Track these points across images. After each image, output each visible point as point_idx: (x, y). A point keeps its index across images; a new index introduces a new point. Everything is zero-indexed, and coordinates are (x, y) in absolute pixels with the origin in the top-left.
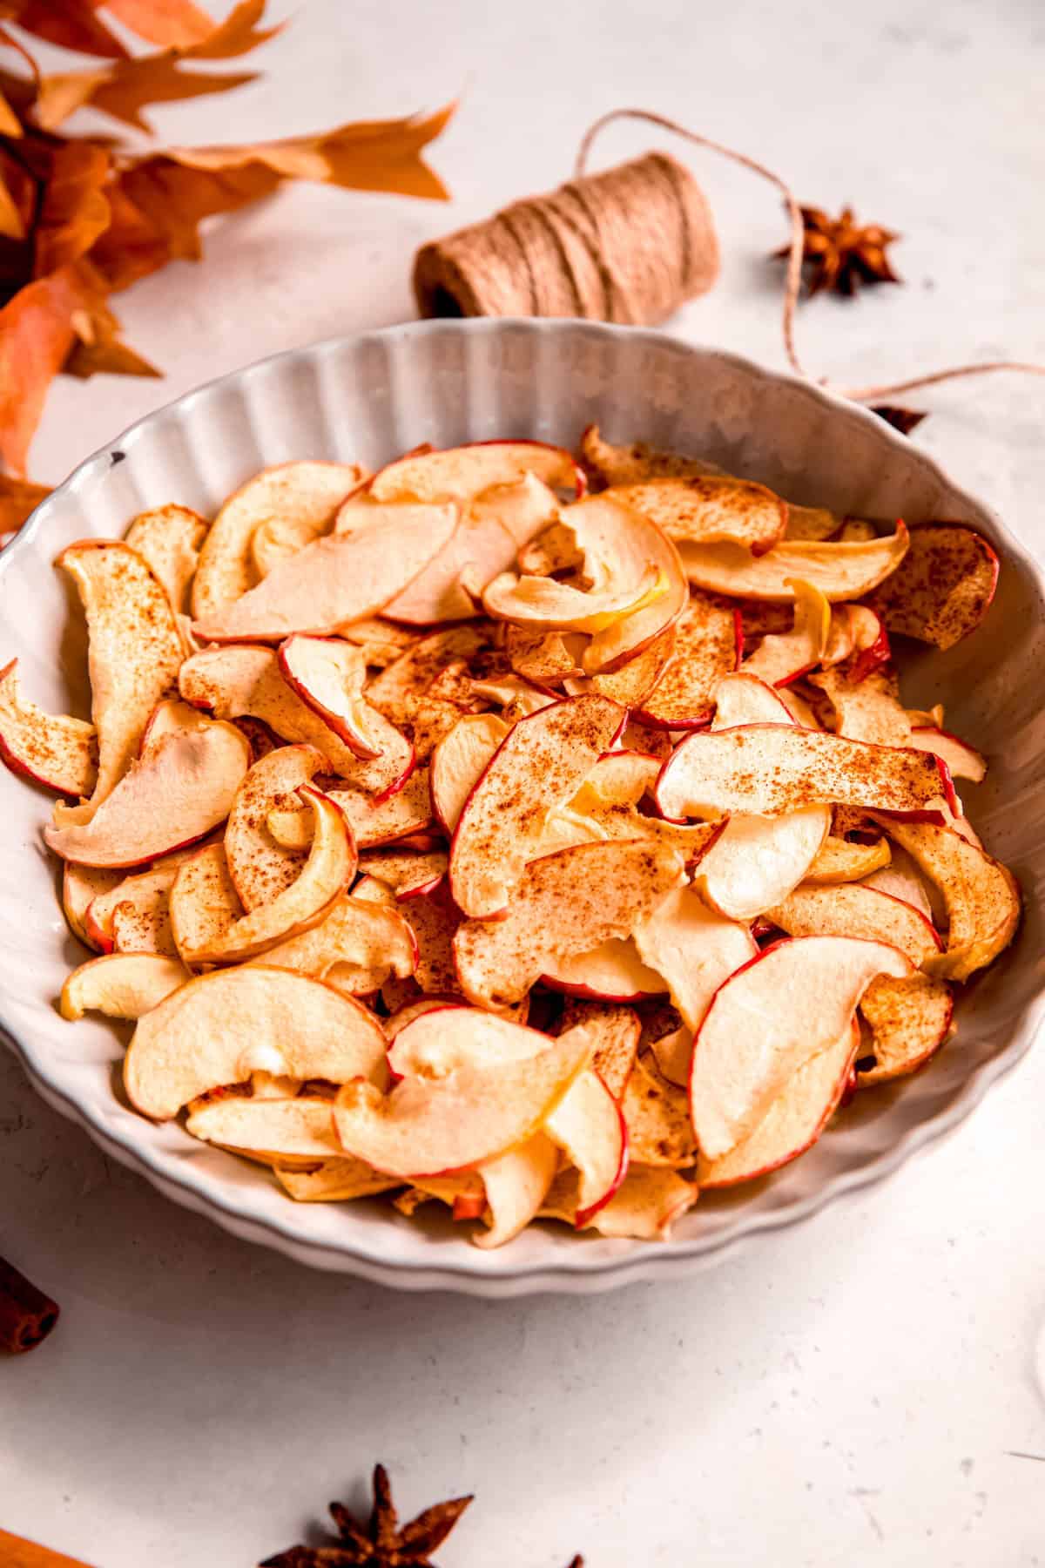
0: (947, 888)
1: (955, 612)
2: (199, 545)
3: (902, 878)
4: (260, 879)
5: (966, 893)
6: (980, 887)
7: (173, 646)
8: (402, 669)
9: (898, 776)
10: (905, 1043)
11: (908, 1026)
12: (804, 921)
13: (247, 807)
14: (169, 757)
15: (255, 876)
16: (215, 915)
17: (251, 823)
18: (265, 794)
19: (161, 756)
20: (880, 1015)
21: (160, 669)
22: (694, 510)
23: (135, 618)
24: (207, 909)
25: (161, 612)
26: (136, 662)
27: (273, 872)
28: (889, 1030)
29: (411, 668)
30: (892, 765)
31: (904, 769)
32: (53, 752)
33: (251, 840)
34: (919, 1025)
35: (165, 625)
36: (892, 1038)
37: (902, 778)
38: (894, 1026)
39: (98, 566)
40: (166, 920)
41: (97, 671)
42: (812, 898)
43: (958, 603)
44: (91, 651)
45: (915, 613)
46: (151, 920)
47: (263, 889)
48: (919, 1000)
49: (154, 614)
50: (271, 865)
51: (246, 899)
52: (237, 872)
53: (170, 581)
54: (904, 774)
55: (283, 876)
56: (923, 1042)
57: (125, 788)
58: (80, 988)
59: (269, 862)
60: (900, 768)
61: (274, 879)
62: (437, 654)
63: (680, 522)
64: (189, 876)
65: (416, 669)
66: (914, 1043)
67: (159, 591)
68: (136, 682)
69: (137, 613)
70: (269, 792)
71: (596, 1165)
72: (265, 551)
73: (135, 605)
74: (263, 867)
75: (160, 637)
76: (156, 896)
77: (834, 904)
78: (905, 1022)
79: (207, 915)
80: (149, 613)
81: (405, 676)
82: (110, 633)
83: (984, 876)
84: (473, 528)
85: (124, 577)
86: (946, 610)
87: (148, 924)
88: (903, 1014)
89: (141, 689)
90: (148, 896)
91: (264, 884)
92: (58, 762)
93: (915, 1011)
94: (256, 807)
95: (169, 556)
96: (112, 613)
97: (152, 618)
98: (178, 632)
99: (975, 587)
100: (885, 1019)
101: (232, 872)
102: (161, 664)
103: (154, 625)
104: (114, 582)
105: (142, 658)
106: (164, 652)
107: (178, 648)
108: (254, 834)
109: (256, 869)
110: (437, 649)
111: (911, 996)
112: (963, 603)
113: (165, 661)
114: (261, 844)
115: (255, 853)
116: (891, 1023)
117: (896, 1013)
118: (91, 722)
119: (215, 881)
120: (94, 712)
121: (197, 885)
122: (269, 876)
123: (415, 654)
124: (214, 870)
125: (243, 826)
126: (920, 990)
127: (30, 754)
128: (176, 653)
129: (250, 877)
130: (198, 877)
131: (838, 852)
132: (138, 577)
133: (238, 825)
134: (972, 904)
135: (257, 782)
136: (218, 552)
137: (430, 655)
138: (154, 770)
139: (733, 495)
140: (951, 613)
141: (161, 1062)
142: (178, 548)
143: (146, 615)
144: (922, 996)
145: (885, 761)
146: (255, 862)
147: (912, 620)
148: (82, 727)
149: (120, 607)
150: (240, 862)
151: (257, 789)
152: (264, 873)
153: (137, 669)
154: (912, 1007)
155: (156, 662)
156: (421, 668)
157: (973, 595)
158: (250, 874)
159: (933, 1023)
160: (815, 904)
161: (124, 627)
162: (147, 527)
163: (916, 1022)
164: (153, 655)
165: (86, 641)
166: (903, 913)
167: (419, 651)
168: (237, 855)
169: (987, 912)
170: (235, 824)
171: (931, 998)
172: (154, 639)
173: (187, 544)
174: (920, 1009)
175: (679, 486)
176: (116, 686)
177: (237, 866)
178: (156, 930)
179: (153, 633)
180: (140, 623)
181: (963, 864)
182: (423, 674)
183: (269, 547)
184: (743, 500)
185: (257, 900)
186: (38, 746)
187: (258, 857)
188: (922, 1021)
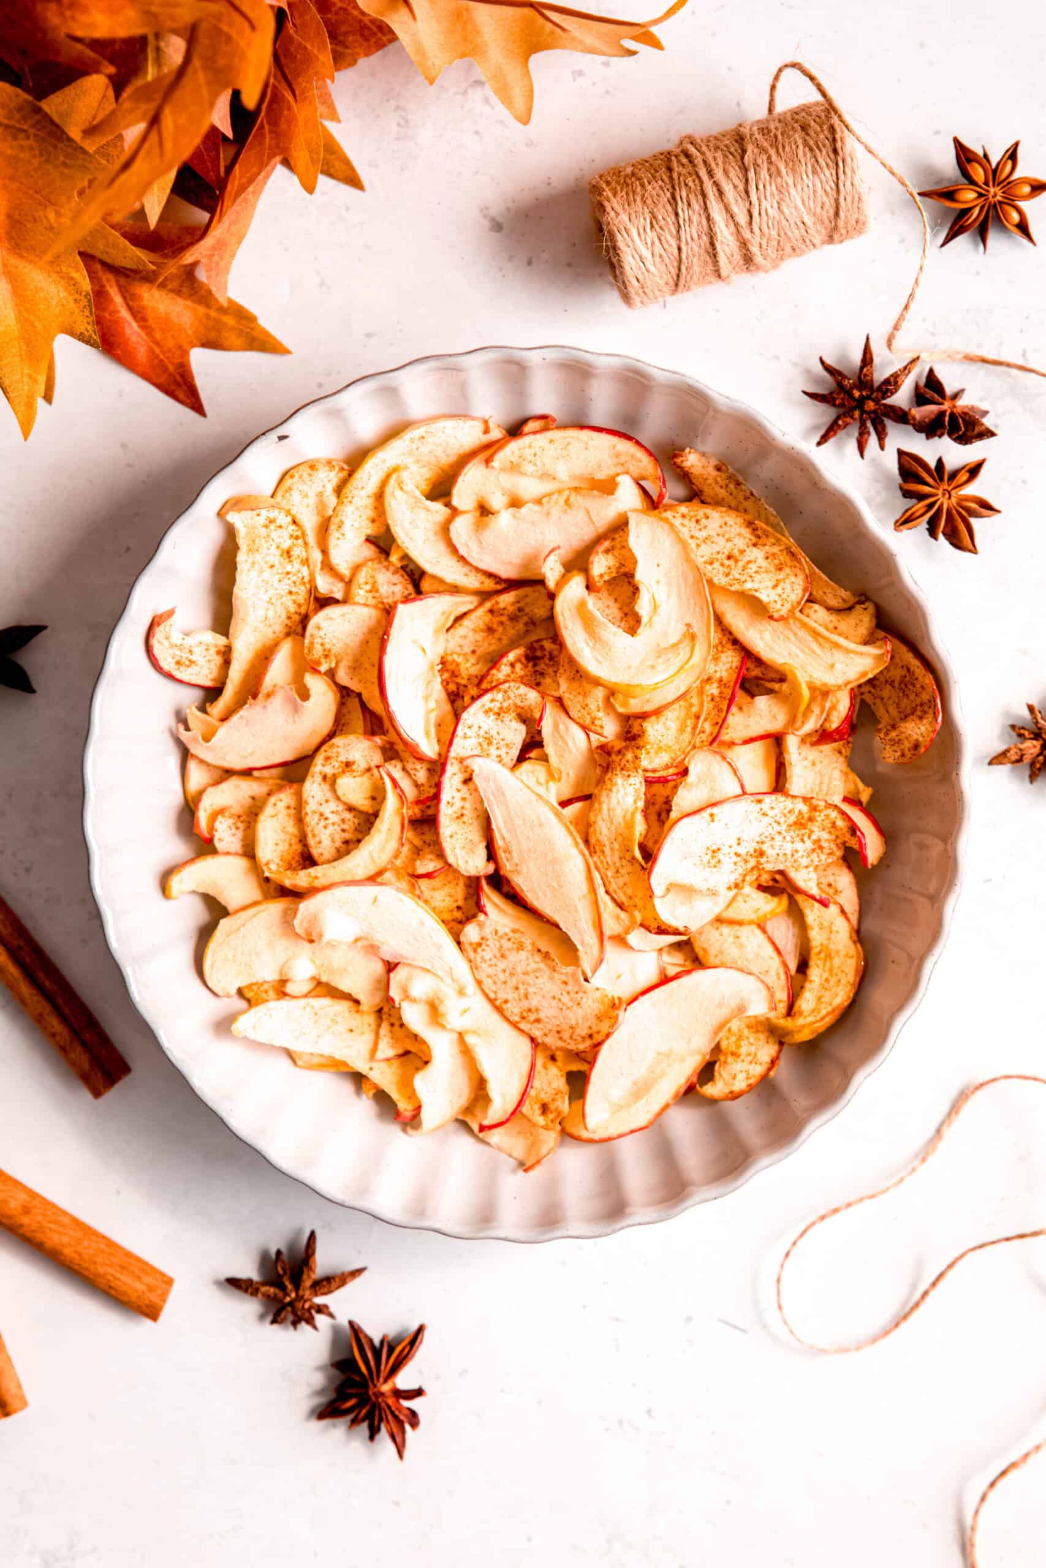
0: (814, 951)
1: (900, 740)
2: (339, 490)
3: (790, 922)
4: (323, 823)
5: (825, 961)
6: (837, 962)
7: (303, 578)
8: (480, 618)
9: (827, 830)
10: (735, 1075)
11: (743, 1061)
12: (705, 946)
13: (324, 766)
14: (277, 702)
15: (320, 820)
16: (288, 837)
17: (325, 778)
18: (340, 759)
19: (271, 700)
20: (729, 1043)
21: (289, 597)
22: (742, 552)
23: (275, 557)
24: (283, 831)
25: (298, 551)
26: (271, 593)
27: (333, 818)
28: (730, 1059)
29: (488, 618)
30: (824, 823)
31: (832, 827)
32: (194, 662)
33: (322, 790)
34: (751, 1063)
35: (299, 561)
36: (729, 1067)
37: (830, 832)
38: (734, 1057)
39: (252, 518)
40: (253, 823)
41: (238, 602)
42: (717, 929)
43: (904, 735)
44: (235, 590)
45: (882, 699)
46: (242, 822)
47: (324, 831)
48: (759, 1040)
49: (292, 553)
50: (333, 812)
51: (310, 835)
52: (307, 814)
53: (310, 522)
54: (832, 830)
55: (340, 822)
56: (748, 1078)
57: (242, 717)
58: (181, 882)
59: (332, 809)
60: (830, 825)
61: (333, 824)
62: (511, 609)
63: (727, 562)
64: (275, 805)
65: (491, 620)
66: (741, 1077)
67: (299, 533)
68: (267, 609)
69: (278, 553)
70: (343, 758)
71: (504, 1096)
72: (393, 494)
73: (278, 547)
74: (327, 814)
75: (294, 570)
76: (250, 800)
77: (731, 939)
78: (743, 1057)
79: (282, 836)
80: (288, 552)
81: (481, 625)
82: (254, 574)
83: (843, 953)
84: (565, 512)
85: (272, 527)
86: (893, 734)
87: (239, 824)
88: (743, 1050)
89: (271, 613)
90: (244, 798)
91: (325, 827)
92: (198, 668)
93: (753, 1049)
94: (331, 766)
95: (312, 500)
96: (258, 557)
97: (289, 557)
98: (309, 566)
99: (918, 731)
100: (730, 1049)
101: (303, 813)
102: (291, 593)
103: (291, 561)
104: (264, 530)
105: (276, 589)
106: (294, 583)
107: (306, 580)
108: (326, 787)
109: (321, 815)
110: (513, 604)
111: (754, 1035)
112: (907, 738)
113: (294, 590)
114: (329, 795)
115: (323, 802)
116: (733, 1054)
117: (739, 1047)
118: (228, 638)
119: (292, 811)
120: (231, 631)
121: (279, 812)
122: (330, 821)
123: (493, 605)
124: (293, 803)
125: (318, 778)
126: (763, 1032)
127: (177, 667)
128: (304, 584)
129: (316, 820)
130: (281, 805)
131: (747, 899)
132: (284, 525)
133: (315, 778)
134: (826, 975)
135: (334, 750)
136: (355, 492)
137: (504, 609)
138: (264, 707)
139: (776, 549)
140: (897, 739)
141: (230, 957)
142: (320, 495)
143: (285, 555)
144: (762, 1037)
145: (819, 819)
146: (322, 810)
147: (878, 701)
148: (222, 641)
149: (265, 551)
150: (310, 807)
151: (334, 755)
152: (326, 819)
153: (271, 599)
154: (752, 1044)
155: (287, 591)
156: (496, 620)
157: (915, 737)
158: (316, 817)
159: (761, 1064)
160: (717, 933)
161: (265, 567)
162: (296, 479)
163: (750, 1058)
164: (285, 586)
165: (233, 581)
166: (776, 962)
167: (497, 603)
168: (310, 800)
169: (830, 990)
170: (313, 777)
171: (768, 1042)
172: (288, 573)
173: (330, 488)
174: (757, 1049)
175: (739, 520)
176: (251, 613)
177: (309, 809)
178: (245, 830)
179: (289, 568)
180: (280, 562)
181: (833, 936)
182: (495, 626)
183: (398, 493)
184: (784, 558)
185: (317, 839)
186: (184, 660)
187: (325, 805)
188: (754, 1061)
